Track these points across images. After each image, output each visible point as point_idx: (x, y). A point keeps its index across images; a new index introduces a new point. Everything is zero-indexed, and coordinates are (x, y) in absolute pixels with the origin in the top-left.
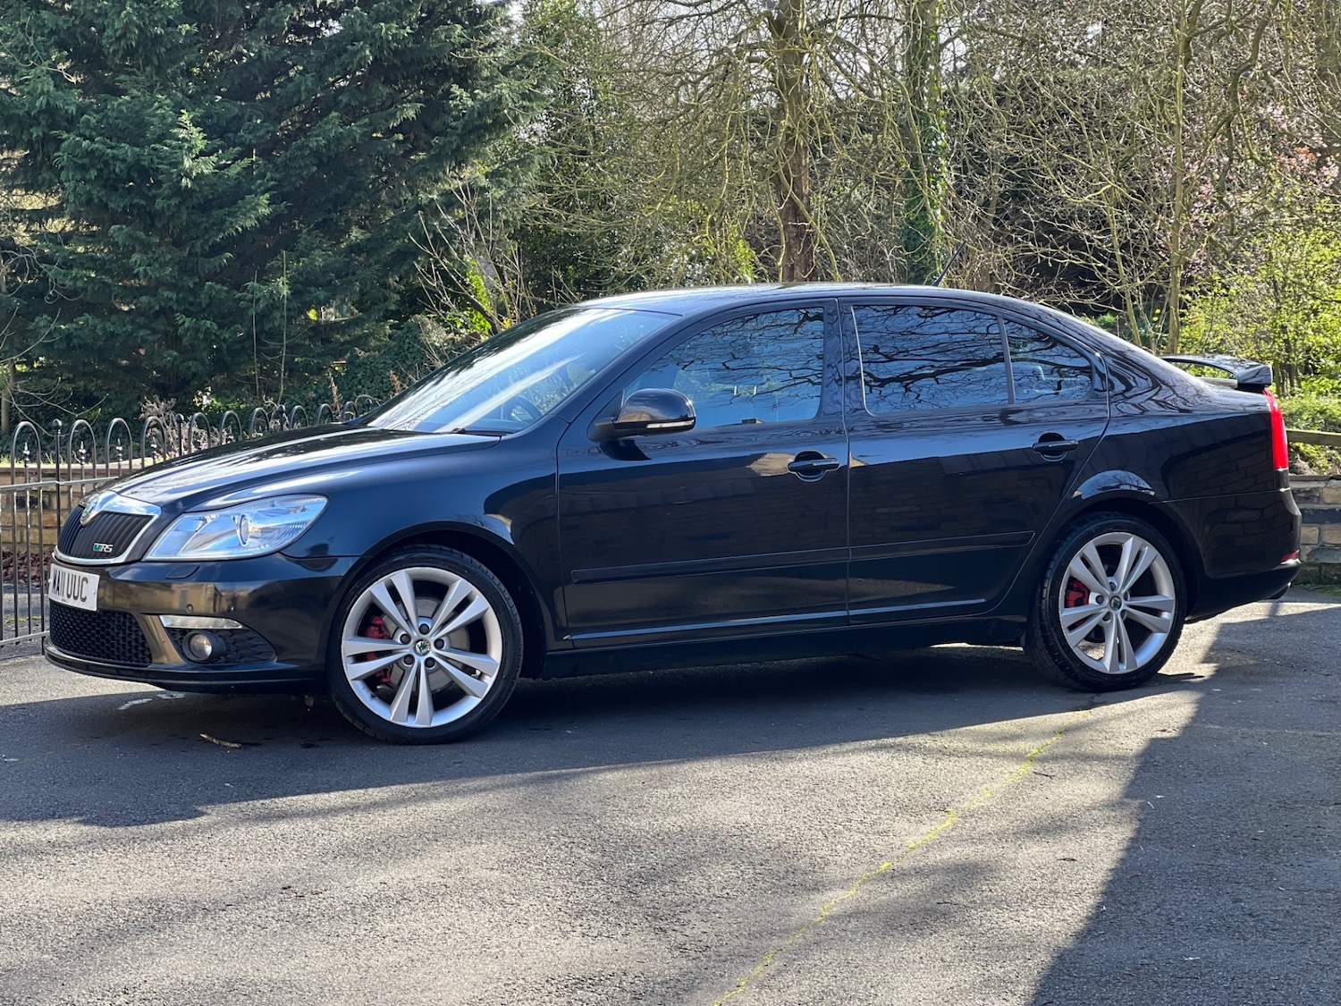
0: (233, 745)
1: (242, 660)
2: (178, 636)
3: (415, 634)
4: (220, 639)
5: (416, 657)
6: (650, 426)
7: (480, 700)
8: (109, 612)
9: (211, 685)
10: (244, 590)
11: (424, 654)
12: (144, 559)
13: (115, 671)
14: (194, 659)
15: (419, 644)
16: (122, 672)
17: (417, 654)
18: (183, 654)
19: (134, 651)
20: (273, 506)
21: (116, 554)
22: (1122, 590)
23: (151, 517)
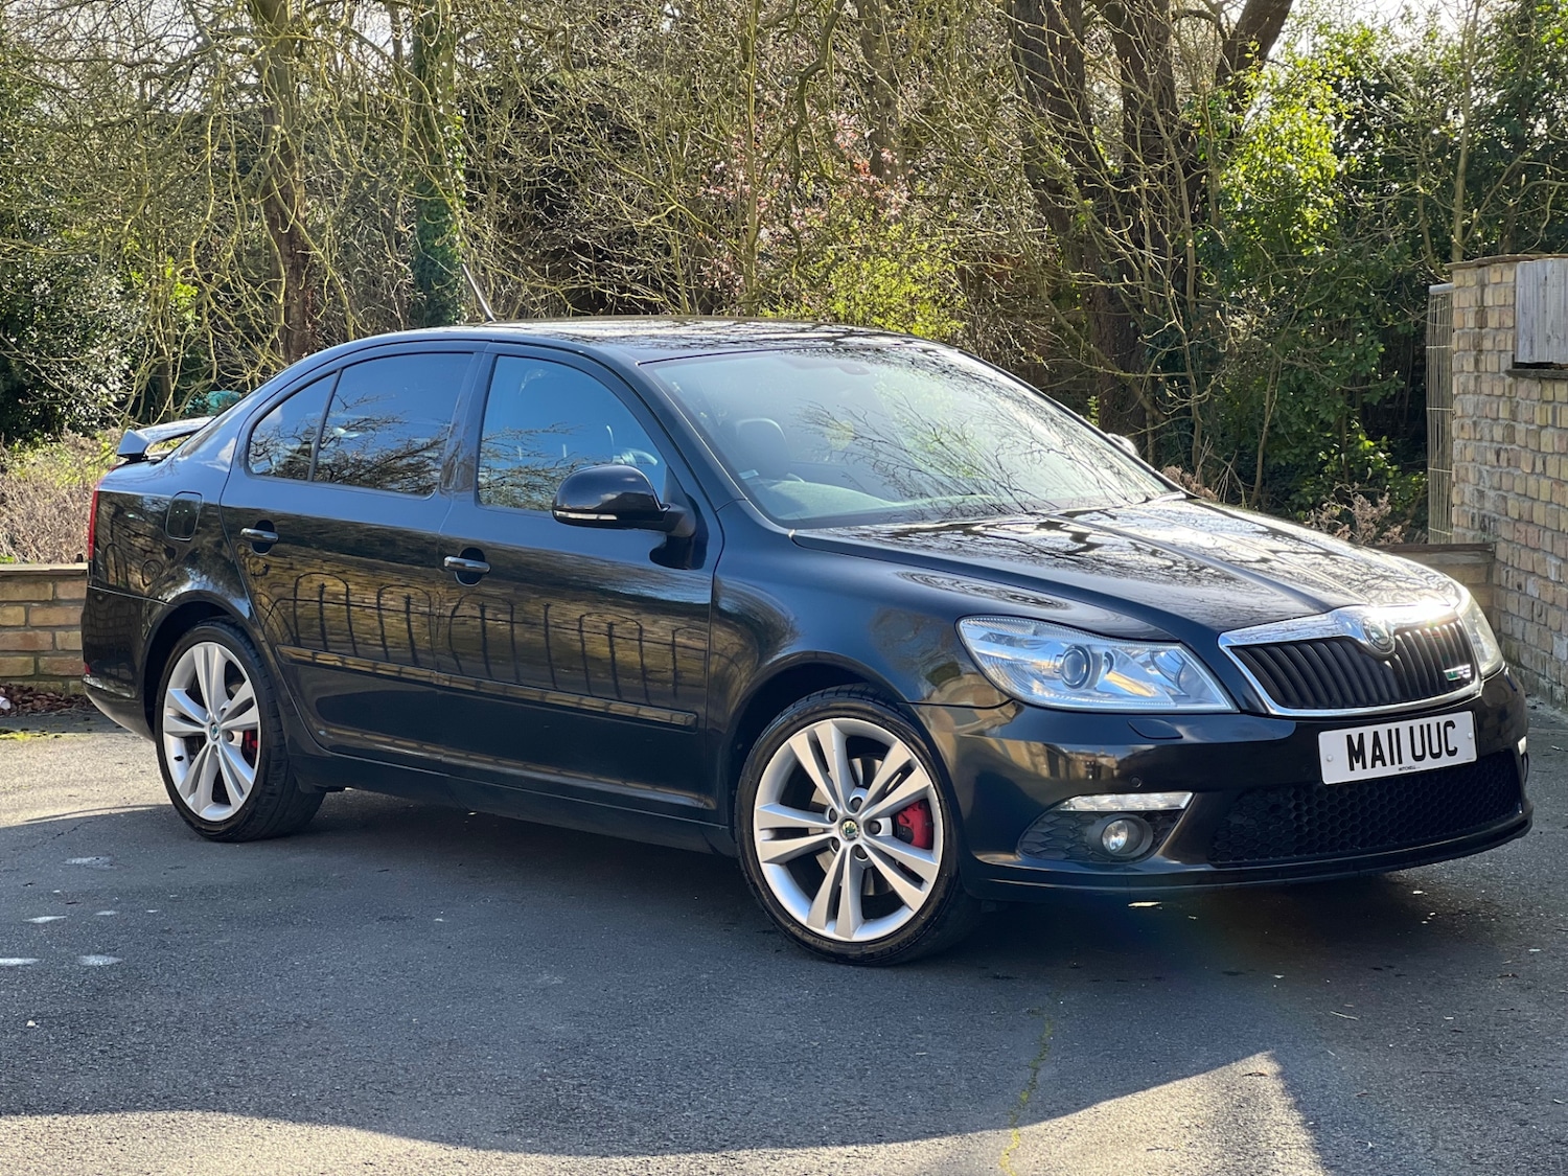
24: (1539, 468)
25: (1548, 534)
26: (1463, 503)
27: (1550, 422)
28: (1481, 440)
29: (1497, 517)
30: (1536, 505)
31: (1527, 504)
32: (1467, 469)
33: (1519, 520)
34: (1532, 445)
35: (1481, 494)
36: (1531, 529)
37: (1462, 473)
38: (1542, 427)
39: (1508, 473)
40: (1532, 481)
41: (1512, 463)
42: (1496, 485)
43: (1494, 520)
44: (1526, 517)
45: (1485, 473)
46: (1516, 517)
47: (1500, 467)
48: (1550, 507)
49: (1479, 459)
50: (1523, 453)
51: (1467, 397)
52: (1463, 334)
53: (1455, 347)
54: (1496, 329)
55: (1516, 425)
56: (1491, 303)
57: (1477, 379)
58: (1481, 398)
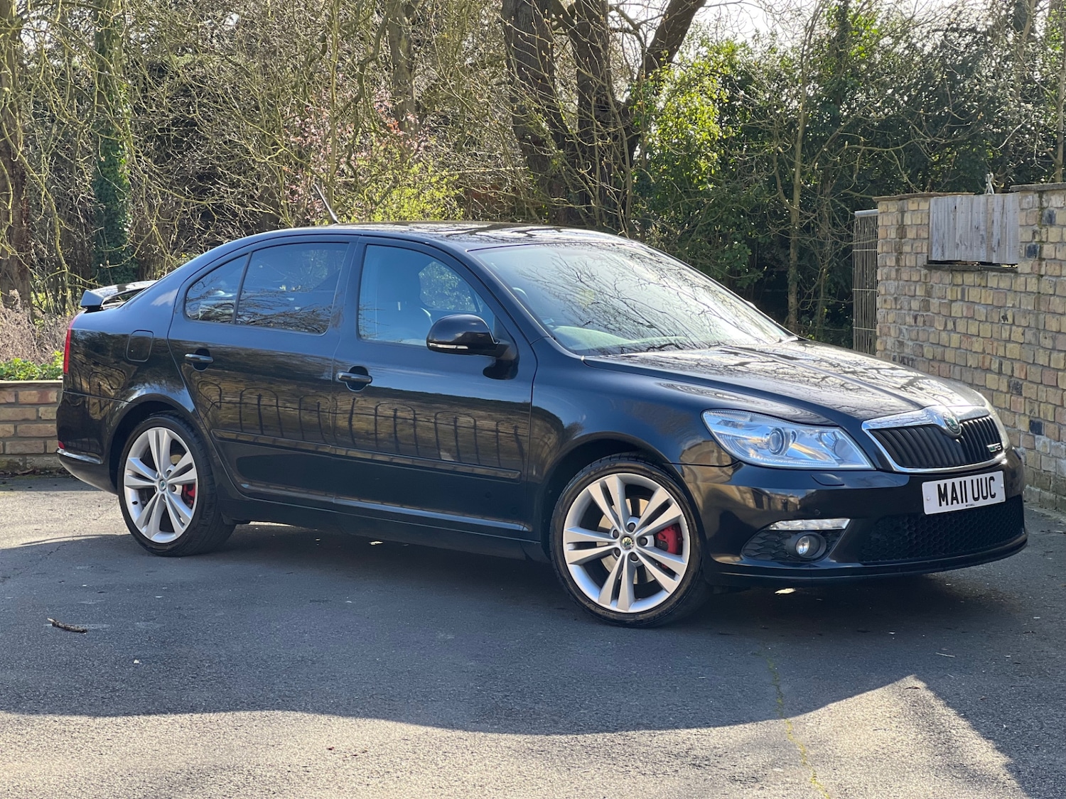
24: (950, 325)
25: (957, 368)
26: (885, 349)
27: (959, 297)
28: (901, 309)
29: (914, 358)
30: (947, 351)
31: (940, 350)
32: (889, 328)
33: (934, 359)
34: (945, 311)
35: (901, 344)
36: (943, 365)
37: (885, 330)
38: (952, 301)
39: (924, 330)
40: (944, 335)
41: (928, 324)
42: (913, 338)
43: (913, 360)
44: (939, 357)
45: (904, 331)
46: (931, 358)
47: (917, 326)
48: (959, 351)
49: (900, 321)
50: (936, 317)
51: (889, 282)
52: (886, 242)
53: (879, 250)
54: (914, 239)
55: (931, 300)
56: (909, 223)
57: (897, 271)
58: (901, 282)
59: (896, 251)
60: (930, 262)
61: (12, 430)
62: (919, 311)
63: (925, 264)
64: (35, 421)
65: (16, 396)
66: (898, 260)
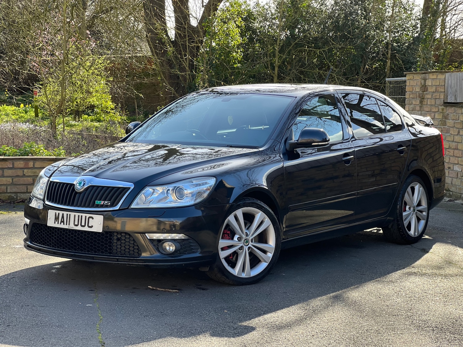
0: (174, 291)
1: (186, 253)
2: (156, 243)
3: (244, 236)
4: (178, 243)
5: (245, 247)
6: (313, 144)
7: (268, 264)
8: (110, 232)
9: (174, 265)
10: (178, 222)
11: (247, 245)
12: (130, 208)
13: (116, 260)
14: (163, 252)
15: (245, 241)
16: (119, 260)
17: (245, 246)
18: (159, 251)
19: (127, 250)
20: (192, 182)
21: (112, 205)
22: (415, 203)
23: (129, 188)
31: (455, 144)
40: (457, 137)
44: (453, 147)
50: (451, 129)
51: (414, 112)
52: (413, 93)
53: (407, 96)
54: (433, 92)
55: (447, 120)
56: (430, 84)
57: (421, 107)
58: (423, 112)
59: (419, 97)
60: (445, 103)
61: (11, 181)
62: (438, 125)
63: (443, 104)
64: (22, 176)
65: (13, 164)
66: (421, 102)
